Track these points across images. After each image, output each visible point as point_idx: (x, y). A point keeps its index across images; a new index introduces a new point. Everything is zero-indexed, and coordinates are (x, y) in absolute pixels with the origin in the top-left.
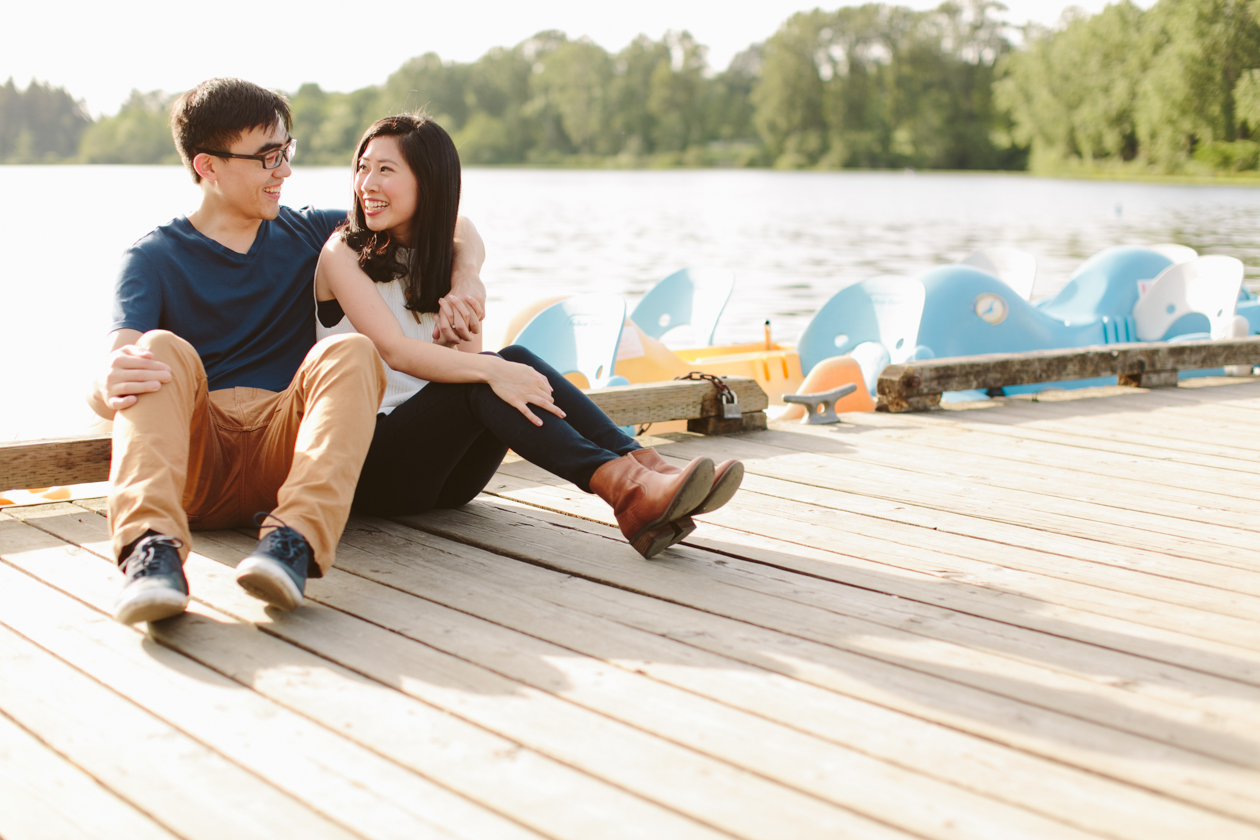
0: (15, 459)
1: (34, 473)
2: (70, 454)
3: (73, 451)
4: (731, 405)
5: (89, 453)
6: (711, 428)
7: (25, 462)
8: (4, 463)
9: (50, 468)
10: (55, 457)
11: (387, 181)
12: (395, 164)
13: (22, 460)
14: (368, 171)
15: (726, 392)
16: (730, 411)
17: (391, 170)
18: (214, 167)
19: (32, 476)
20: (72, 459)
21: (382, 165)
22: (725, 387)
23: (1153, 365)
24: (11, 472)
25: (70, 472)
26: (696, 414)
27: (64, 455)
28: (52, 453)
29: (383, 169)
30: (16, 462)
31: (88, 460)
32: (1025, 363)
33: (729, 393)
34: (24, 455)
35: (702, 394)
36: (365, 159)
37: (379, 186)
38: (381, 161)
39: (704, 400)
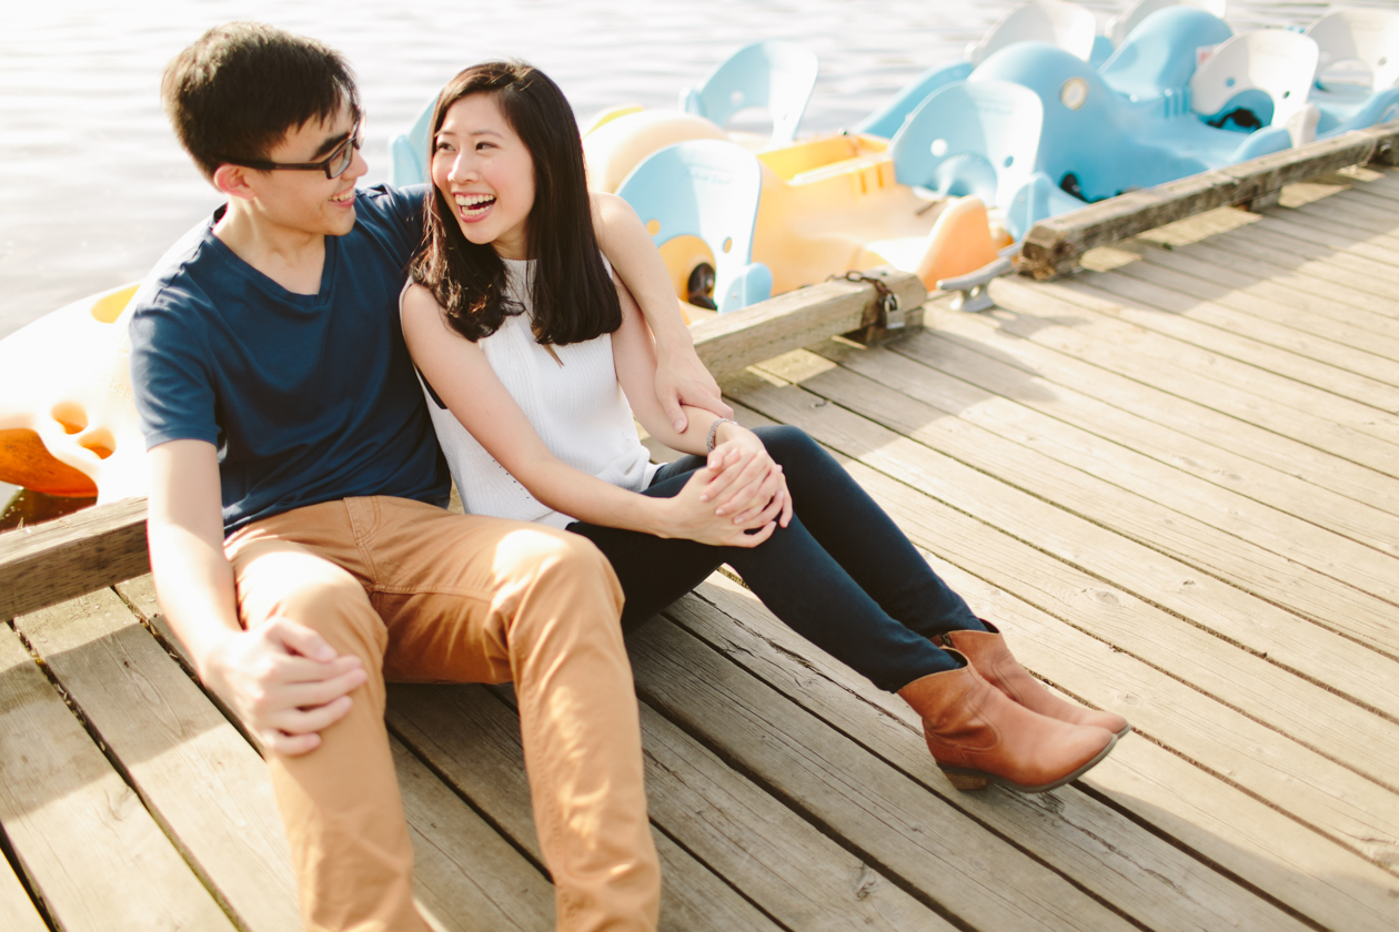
0: (20, 575)
1: (52, 586)
2: (100, 550)
3: (105, 545)
4: (895, 313)
5: (129, 541)
6: (869, 337)
7: (36, 577)
8: (4, 585)
9: (75, 574)
10: (80, 559)
11: (488, 163)
12: (499, 136)
13: (30, 575)
14: (455, 151)
15: (889, 296)
16: (893, 321)
17: (493, 146)
18: (247, 180)
19: (50, 590)
20: (104, 555)
21: (478, 140)
22: (890, 292)
23: (1264, 186)
24: (16, 594)
25: (104, 572)
26: (854, 325)
27: (93, 553)
28: (74, 555)
29: (480, 146)
30: (21, 581)
31: (128, 551)
32: (1162, 207)
33: (893, 298)
34: (33, 568)
35: (863, 303)
36: (447, 133)
37: (478, 172)
38: (476, 134)
39: (866, 308)
